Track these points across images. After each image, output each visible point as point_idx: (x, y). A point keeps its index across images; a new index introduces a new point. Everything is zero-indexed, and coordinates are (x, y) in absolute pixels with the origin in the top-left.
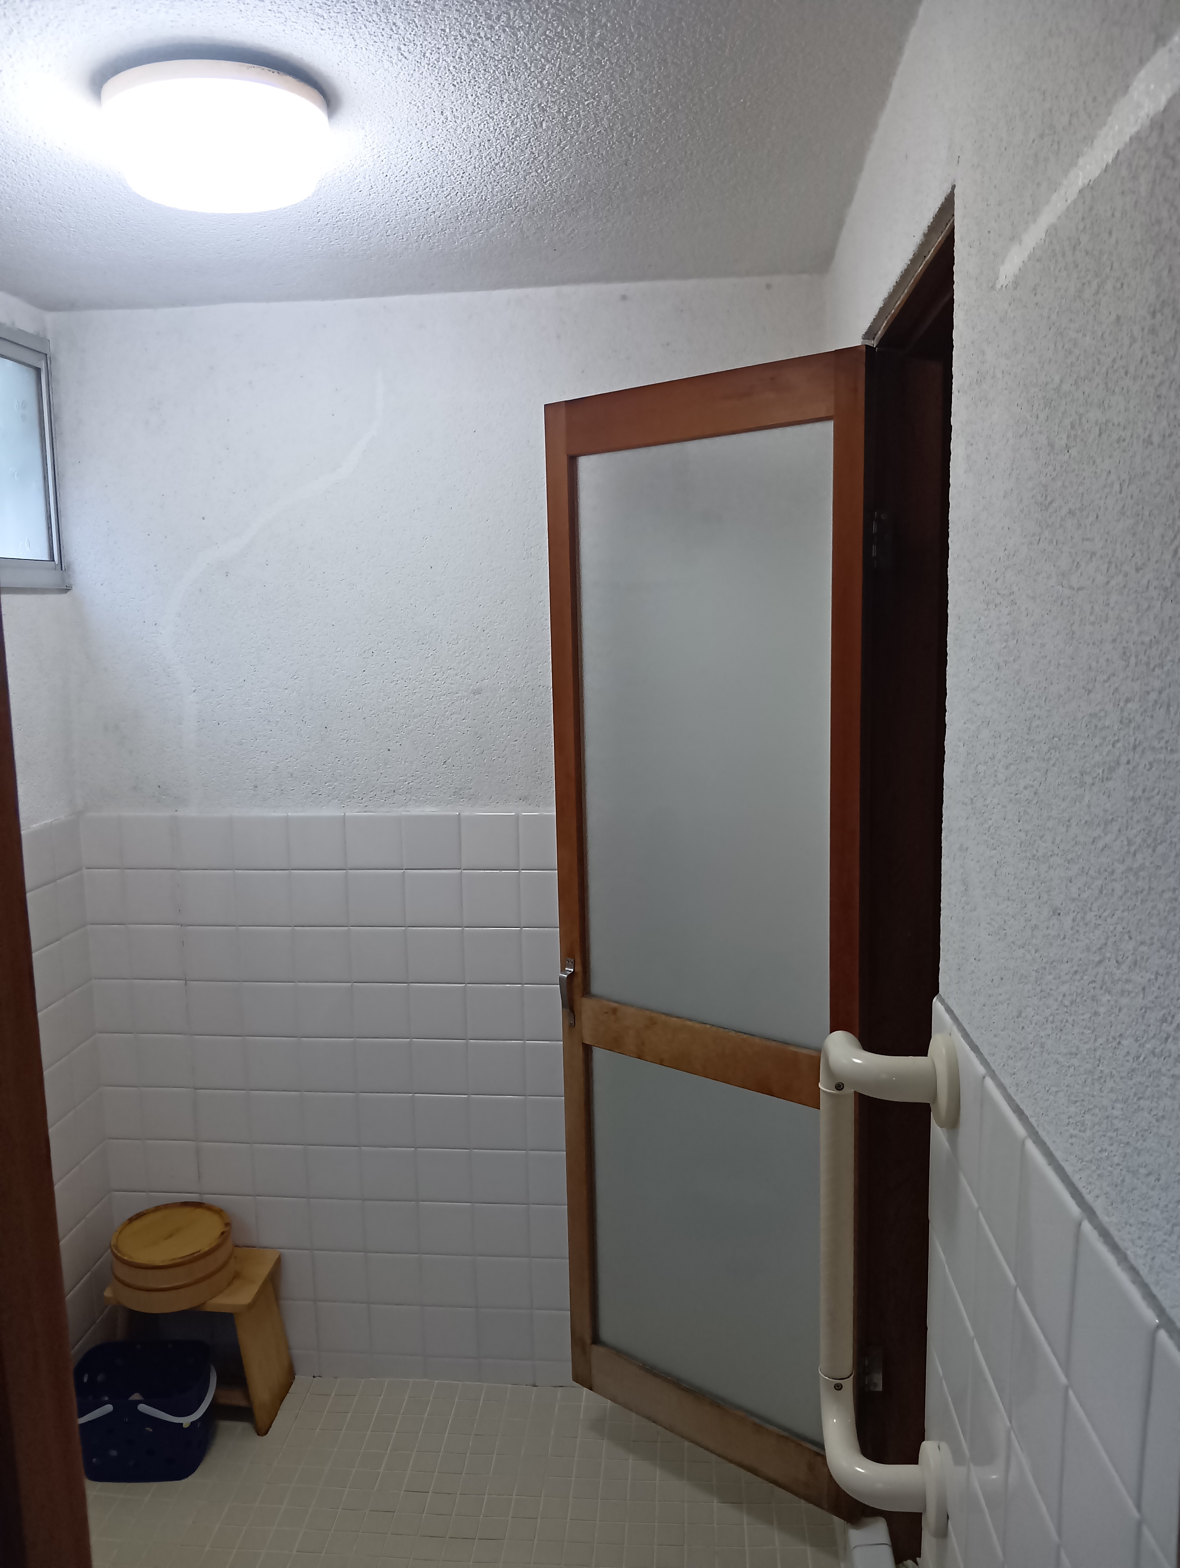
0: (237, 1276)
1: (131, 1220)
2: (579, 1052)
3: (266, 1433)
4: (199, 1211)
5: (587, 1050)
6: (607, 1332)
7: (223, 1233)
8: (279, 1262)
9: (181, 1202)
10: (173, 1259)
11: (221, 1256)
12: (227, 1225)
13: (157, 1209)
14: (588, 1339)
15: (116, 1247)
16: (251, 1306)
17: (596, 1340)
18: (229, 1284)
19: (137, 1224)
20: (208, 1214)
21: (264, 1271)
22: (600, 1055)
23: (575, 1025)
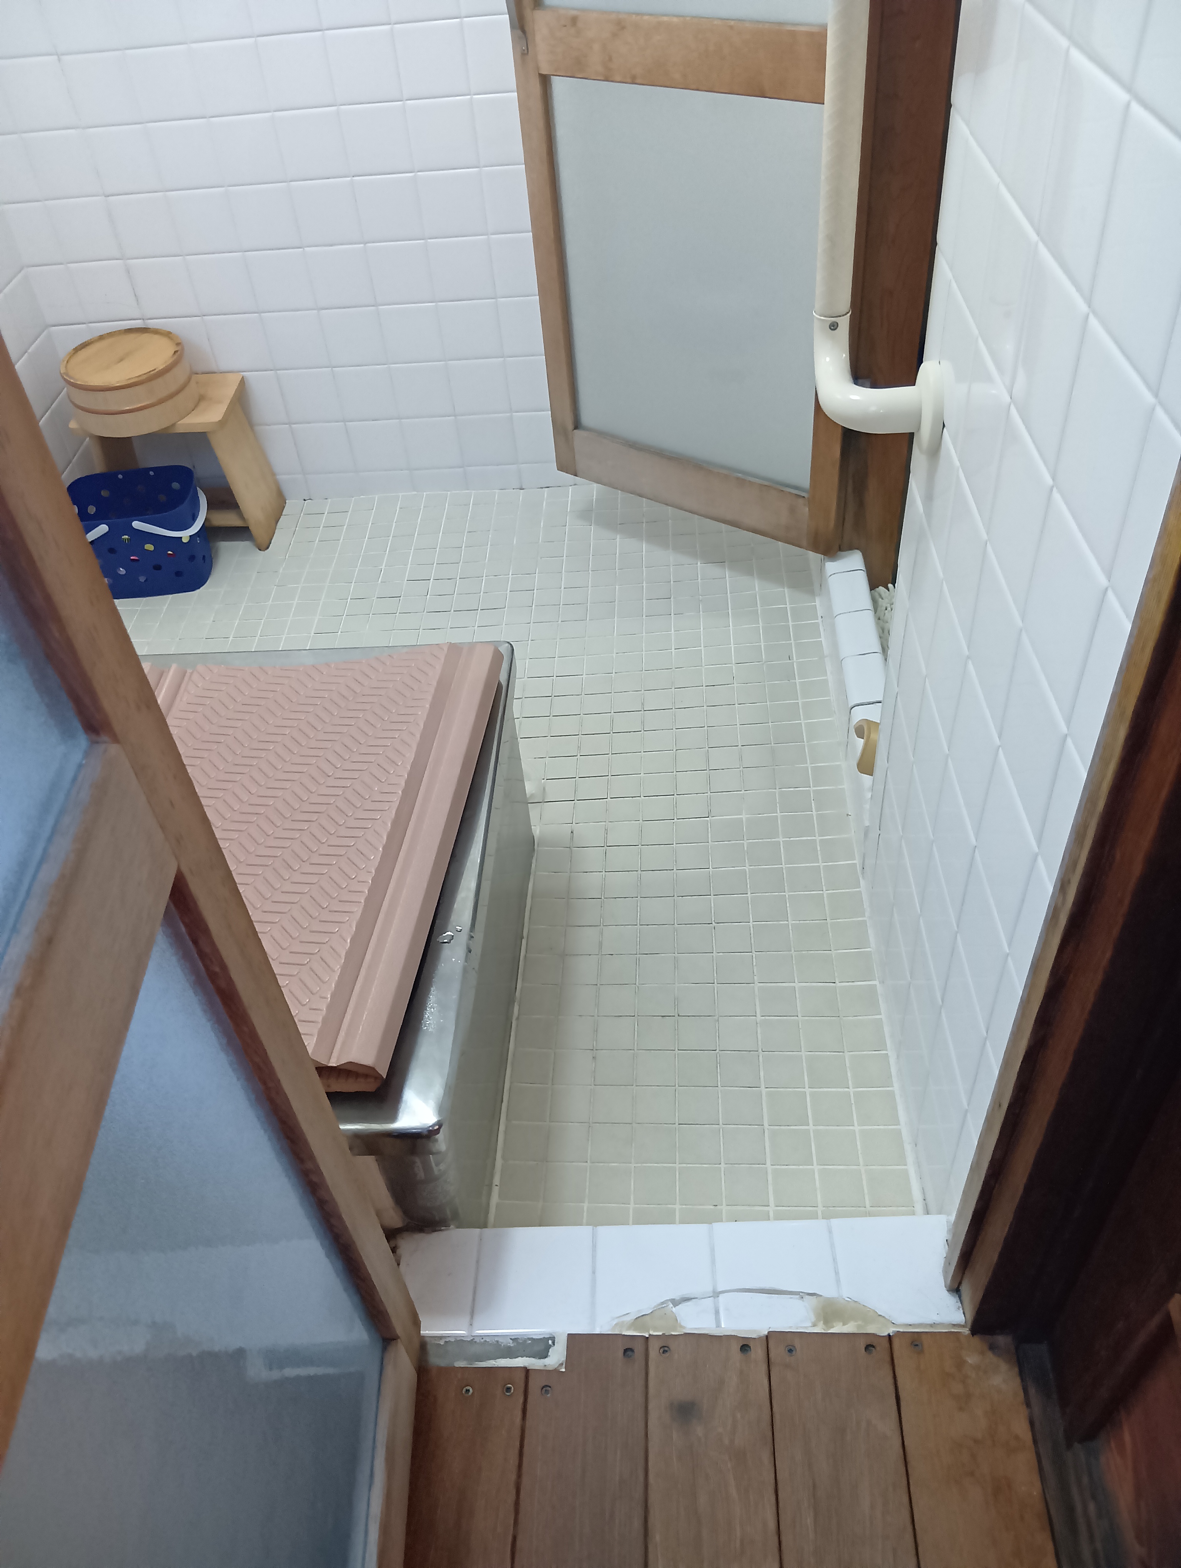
0: (201, 398)
1: (77, 350)
2: (536, 87)
3: (268, 548)
4: (145, 337)
5: (545, 81)
6: (587, 419)
7: (175, 352)
8: (243, 382)
9: (125, 330)
10: (129, 379)
11: (179, 375)
12: (178, 344)
13: (101, 338)
14: (570, 426)
15: (67, 375)
16: (222, 423)
17: (577, 425)
18: (196, 406)
19: (83, 354)
20: (156, 337)
21: (230, 392)
22: (560, 86)
23: (528, 51)
